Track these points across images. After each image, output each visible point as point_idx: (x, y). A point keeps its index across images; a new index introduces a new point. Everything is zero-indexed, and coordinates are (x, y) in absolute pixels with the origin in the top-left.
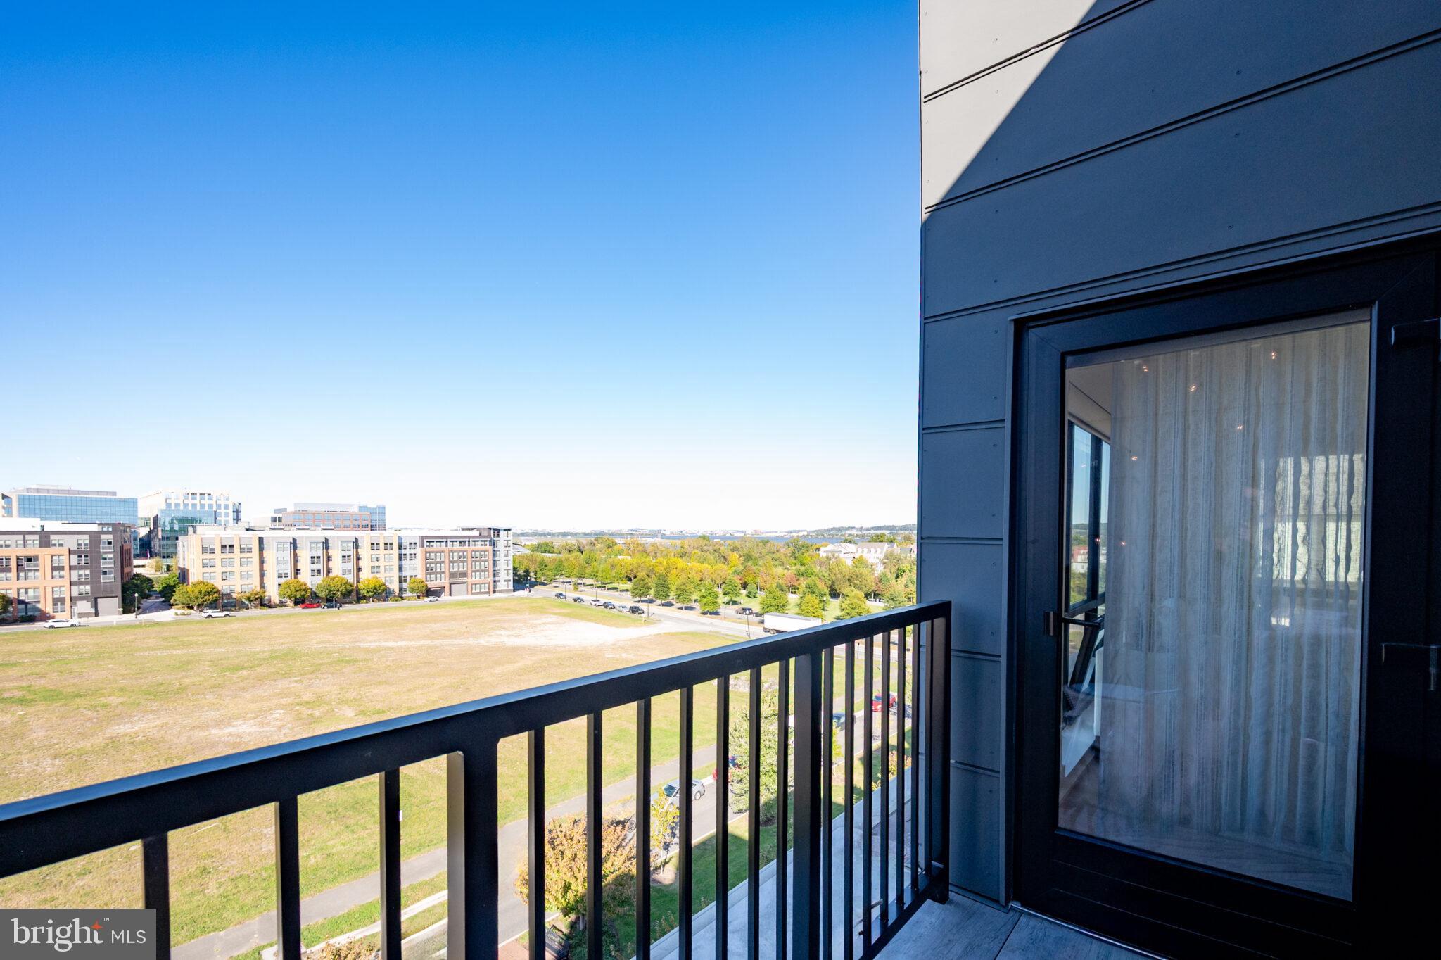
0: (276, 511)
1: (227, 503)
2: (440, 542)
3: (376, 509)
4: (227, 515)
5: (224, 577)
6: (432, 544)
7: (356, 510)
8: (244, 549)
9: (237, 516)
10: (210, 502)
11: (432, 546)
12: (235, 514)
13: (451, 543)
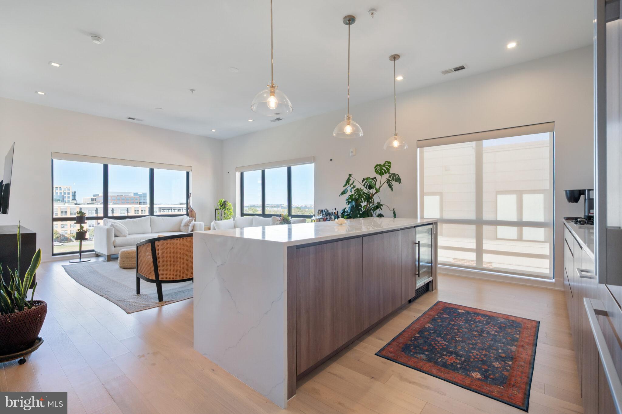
0: (94, 196)
1: (69, 191)
2: (169, 210)
3: (142, 194)
4: (69, 197)
5: (62, 227)
6: (164, 211)
7: (132, 195)
8: (72, 213)
9: (74, 198)
10: (61, 191)
11: (165, 212)
12: (73, 197)
13: (174, 210)
